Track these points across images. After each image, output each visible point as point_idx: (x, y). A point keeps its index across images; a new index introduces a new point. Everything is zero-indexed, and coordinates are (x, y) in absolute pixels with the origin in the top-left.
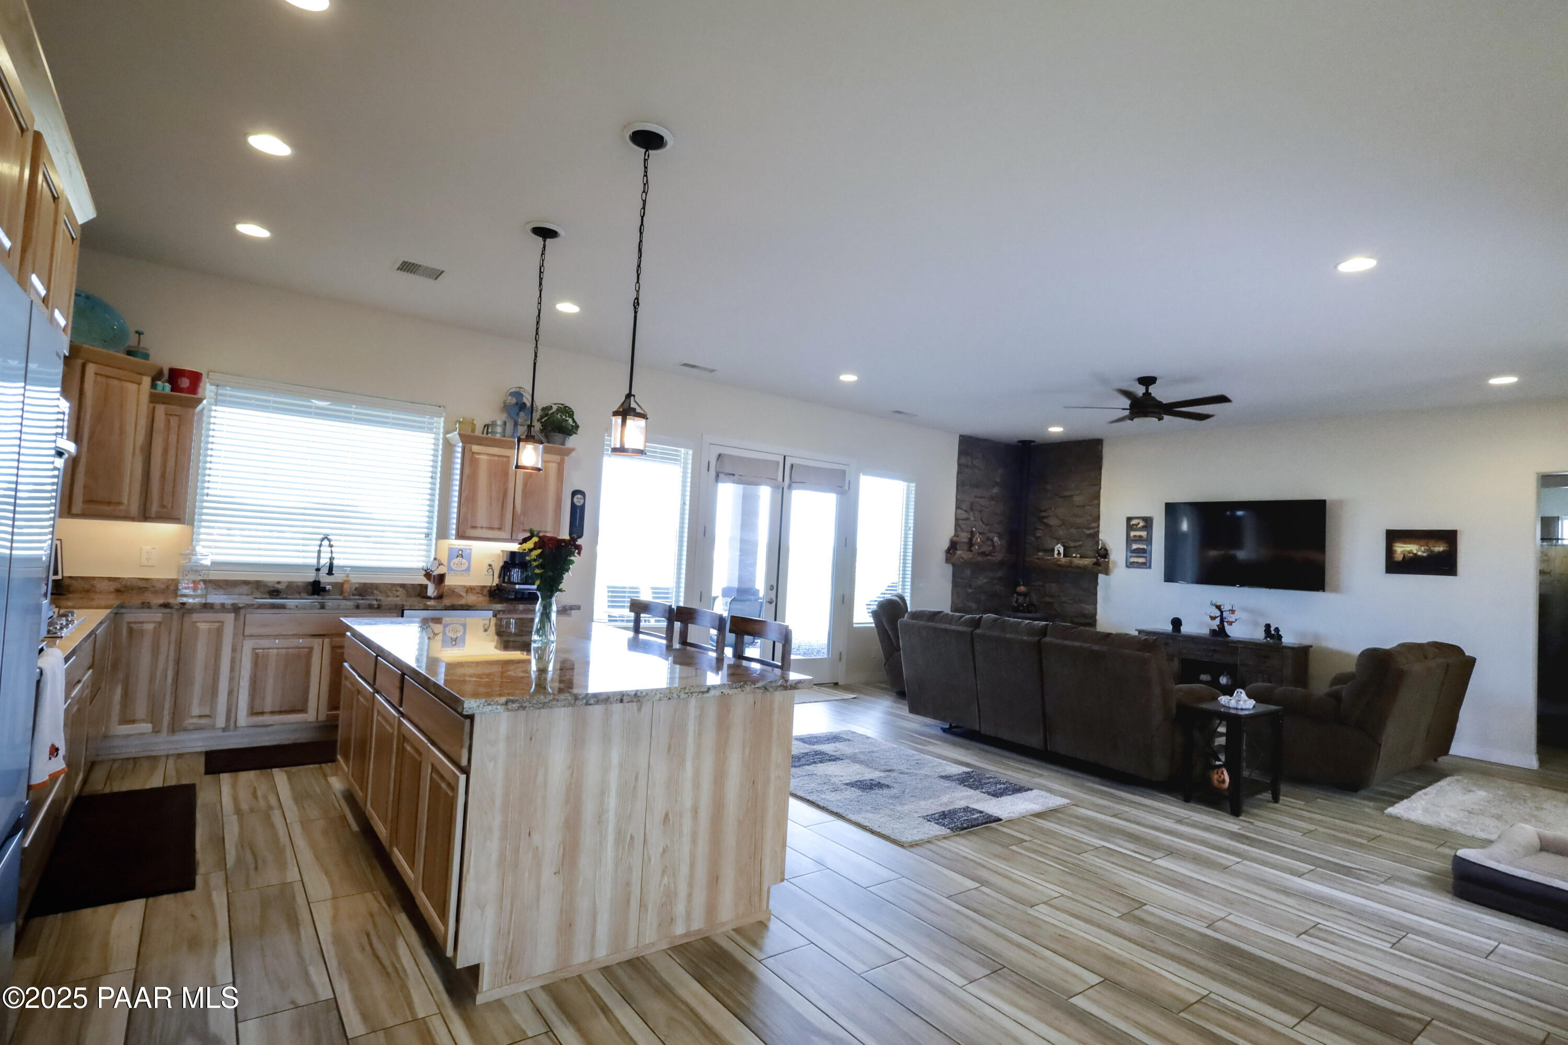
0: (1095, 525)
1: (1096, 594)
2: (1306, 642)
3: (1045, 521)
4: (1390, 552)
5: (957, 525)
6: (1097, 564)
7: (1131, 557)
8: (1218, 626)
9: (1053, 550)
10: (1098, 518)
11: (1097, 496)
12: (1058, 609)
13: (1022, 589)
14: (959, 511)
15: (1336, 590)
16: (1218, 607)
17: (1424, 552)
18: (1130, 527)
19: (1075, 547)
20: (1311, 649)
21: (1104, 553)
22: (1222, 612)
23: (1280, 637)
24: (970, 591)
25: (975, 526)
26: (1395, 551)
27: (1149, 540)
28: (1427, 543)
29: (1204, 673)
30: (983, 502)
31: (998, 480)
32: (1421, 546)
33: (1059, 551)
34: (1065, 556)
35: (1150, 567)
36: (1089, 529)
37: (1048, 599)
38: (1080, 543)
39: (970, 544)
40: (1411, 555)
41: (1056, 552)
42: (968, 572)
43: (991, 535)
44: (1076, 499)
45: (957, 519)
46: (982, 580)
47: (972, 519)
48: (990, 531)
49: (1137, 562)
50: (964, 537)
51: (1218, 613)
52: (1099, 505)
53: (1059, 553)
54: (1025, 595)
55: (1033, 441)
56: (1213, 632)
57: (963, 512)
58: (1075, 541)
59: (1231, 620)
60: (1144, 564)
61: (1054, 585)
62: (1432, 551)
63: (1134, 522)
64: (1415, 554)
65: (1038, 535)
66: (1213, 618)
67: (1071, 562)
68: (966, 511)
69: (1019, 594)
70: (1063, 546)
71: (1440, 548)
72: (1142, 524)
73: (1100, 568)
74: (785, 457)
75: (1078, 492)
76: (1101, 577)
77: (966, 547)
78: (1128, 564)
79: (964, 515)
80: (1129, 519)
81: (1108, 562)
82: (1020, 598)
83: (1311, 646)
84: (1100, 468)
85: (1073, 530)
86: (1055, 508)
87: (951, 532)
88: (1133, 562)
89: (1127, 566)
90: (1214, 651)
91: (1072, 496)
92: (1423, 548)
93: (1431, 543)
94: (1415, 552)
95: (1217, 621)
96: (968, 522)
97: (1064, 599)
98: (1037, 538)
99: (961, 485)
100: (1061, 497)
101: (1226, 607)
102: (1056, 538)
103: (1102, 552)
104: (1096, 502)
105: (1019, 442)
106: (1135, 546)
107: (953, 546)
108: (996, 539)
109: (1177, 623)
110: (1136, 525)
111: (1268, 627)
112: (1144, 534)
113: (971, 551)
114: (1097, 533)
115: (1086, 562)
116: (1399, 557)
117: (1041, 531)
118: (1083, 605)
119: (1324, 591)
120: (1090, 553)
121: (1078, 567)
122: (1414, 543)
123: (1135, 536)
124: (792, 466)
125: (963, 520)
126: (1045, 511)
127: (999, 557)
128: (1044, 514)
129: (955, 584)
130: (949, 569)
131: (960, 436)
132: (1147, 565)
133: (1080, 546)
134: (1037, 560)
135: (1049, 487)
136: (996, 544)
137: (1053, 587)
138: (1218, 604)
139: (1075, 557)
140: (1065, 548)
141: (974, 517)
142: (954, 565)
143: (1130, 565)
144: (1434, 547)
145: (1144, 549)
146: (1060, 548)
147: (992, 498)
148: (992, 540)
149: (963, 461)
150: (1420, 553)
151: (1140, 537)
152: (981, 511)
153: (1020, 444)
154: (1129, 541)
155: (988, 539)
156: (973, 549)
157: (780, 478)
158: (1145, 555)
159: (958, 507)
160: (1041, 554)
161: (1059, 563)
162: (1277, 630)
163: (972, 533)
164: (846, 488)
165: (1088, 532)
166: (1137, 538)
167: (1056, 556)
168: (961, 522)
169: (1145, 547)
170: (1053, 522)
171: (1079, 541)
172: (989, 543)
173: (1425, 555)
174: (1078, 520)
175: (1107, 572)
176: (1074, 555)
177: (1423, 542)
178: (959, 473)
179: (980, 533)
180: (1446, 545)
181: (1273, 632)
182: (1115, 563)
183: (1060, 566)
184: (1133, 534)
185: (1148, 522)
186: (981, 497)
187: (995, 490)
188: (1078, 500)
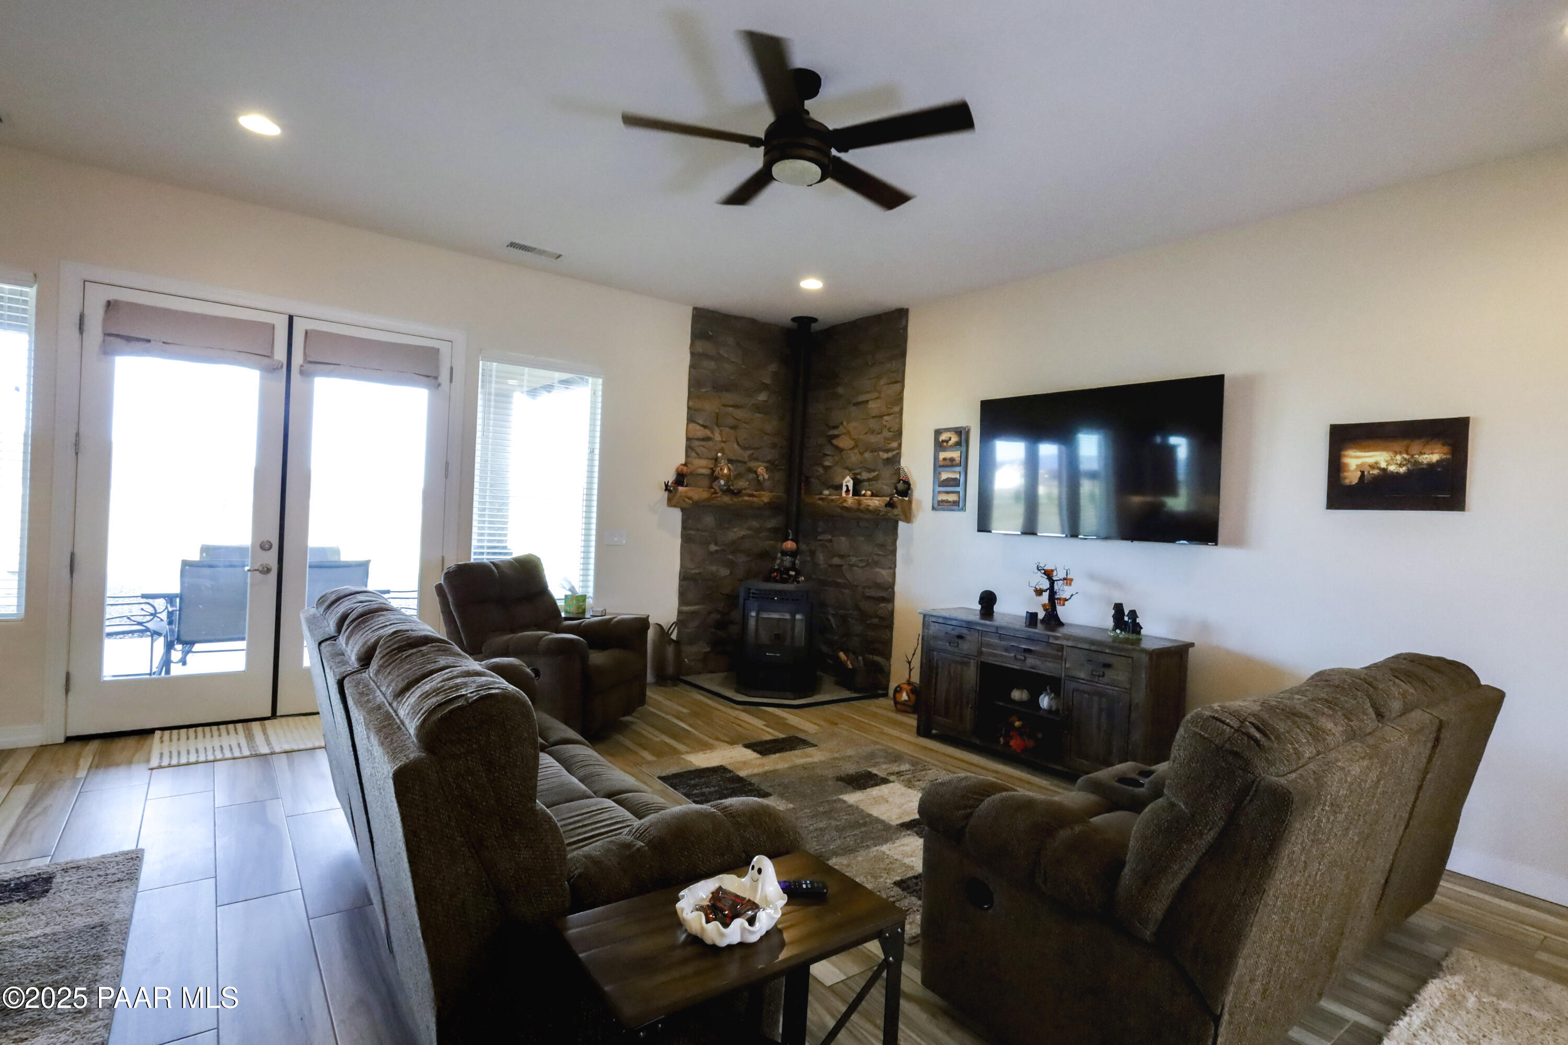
0: (894, 445)
1: (894, 552)
2: (1185, 638)
3: (835, 442)
4: (1335, 467)
5: (689, 448)
6: (890, 505)
7: (939, 492)
8: (1044, 606)
9: (840, 487)
10: (899, 434)
11: (899, 400)
12: (848, 576)
13: (790, 545)
14: (692, 425)
15: (1238, 541)
16: (1049, 574)
17: (1401, 465)
18: (940, 445)
19: (869, 480)
20: (1191, 650)
21: (905, 489)
22: (1052, 582)
23: (1136, 628)
24: (713, 548)
25: (722, 451)
26: (1346, 465)
27: (964, 463)
28: (1408, 447)
29: (1019, 687)
30: (739, 414)
31: (767, 381)
32: (1396, 453)
33: (847, 486)
34: (853, 495)
35: (963, 509)
36: (887, 451)
37: (836, 561)
38: (876, 473)
39: (713, 477)
40: (1376, 472)
41: (844, 489)
42: (709, 520)
43: (752, 464)
44: (871, 405)
45: (688, 439)
46: (737, 532)
47: (717, 437)
48: (752, 458)
49: (947, 502)
50: (702, 465)
51: (1045, 584)
52: (901, 412)
53: (848, 491)
54: (793, 554)
55: (814, 320)
56: (1032, 617)
57: (698, 427)
58: (870, 470)
59: (1063, 597)
60: (956, 503)
61: (843, 539)
62: (1416, 463)
63: (943, 437)
64: (1384, 470)
65: (827, 463)
66: (1039, 592)
67: (859, 503)
68: (705, 427)
69: (784, 553)
70: (853, 479)
71: (1432, 456)
72: (954, 439)
73: (896, 511)
74: (291, 318)
75: (876, 395)
76: (902, 525)
77: (706, 482)
78: (936, 505)
79: (700, 432)
80: (938, 432)
81: (910, 502)
82: (785, 558)
83: (1192, 645)
84: (903, 355)
85: (867, 455)
86: (848, 423)
87: (680, 458)
88: (943, 501)
89: (934, 508)
90: (1027, 651)
91: (867, 402)
92: (1399, 458)
93: (1415, 447)
94: (1383, 465)
95: (1045, 597)
96: (710, 444)
97: (854, 560)
98: (827, 468)
99: (696, 385)
100: (855, 404)
101: (1059, 575)
102: (847, 468)
103: (901, 486)
104: (896, 409)
105: (795, 319)
106: (944, 476)
107: (680, 478)
108: (761, 470)
109: (988, 600)
110: (947, 441)
111: (1119, 608)
112: (955, 454)
113: (711, 487)
114: (898, 457)
115: (877, 502)
116: (1352, 476)
117: (829, 458)
118: (878, 570)
119: (1216, 544)
120: (888, 489)
121: (868, 510)
122: (1384, 449)
123: (945, 459)
124: (306, 332)
125: (698, 439)
126: (836, 427)
127: (766, 497)
128: (835, 432)
129: (686, 539)
130: (676, 516)
131: (695, 309)
132: (957, 505)
133: (876, 479)
134: (820, 502)
135: (840, 390)
136: (761, 478)
137: (843, 543)
138: (1049, 567)
139: (864, 495)
140: (857, 483)
141: (721, 434)
142: (683, 510)
143: (939, 506)
144: (1421, 453)
145: (955, 479)
146: (848, 482)
147: (758, 408)
148: (756, 472)
149: (699, 349)
150: (1392, 468)
151: (952, 460)
152: (734, 428)
153: (795, 325)
154: (939, 466)
155: (750, 470)
156: (715, 485)
157: (280, 354)
158: (957, 489)
159: (690, 420)
160: (826, 492)
161: (845, 504)
162: (1133, 614)
163: (716, 459)
164: (444, 377)
165: (885, 456)
166: (948, 463)
167: (844, 494)
168: (696, 444)
169: (958, 476)
170: (844, 443)
171: (874, 471)
172: (752, 476)
173: (1402, 470)
174: (873, 439)
175: (908, 519)
176: (863, 492)
177: (1398, 445)
178: (692, 366)
179: (730, 461)
180: (1446, 449)
181: (1126, 619)
182: (919, 502)
183: (847, 509)
184: (942, 455)
185: (962, 434)
186: (735, 406)
187: (762, 397)
188: (874, 406)
